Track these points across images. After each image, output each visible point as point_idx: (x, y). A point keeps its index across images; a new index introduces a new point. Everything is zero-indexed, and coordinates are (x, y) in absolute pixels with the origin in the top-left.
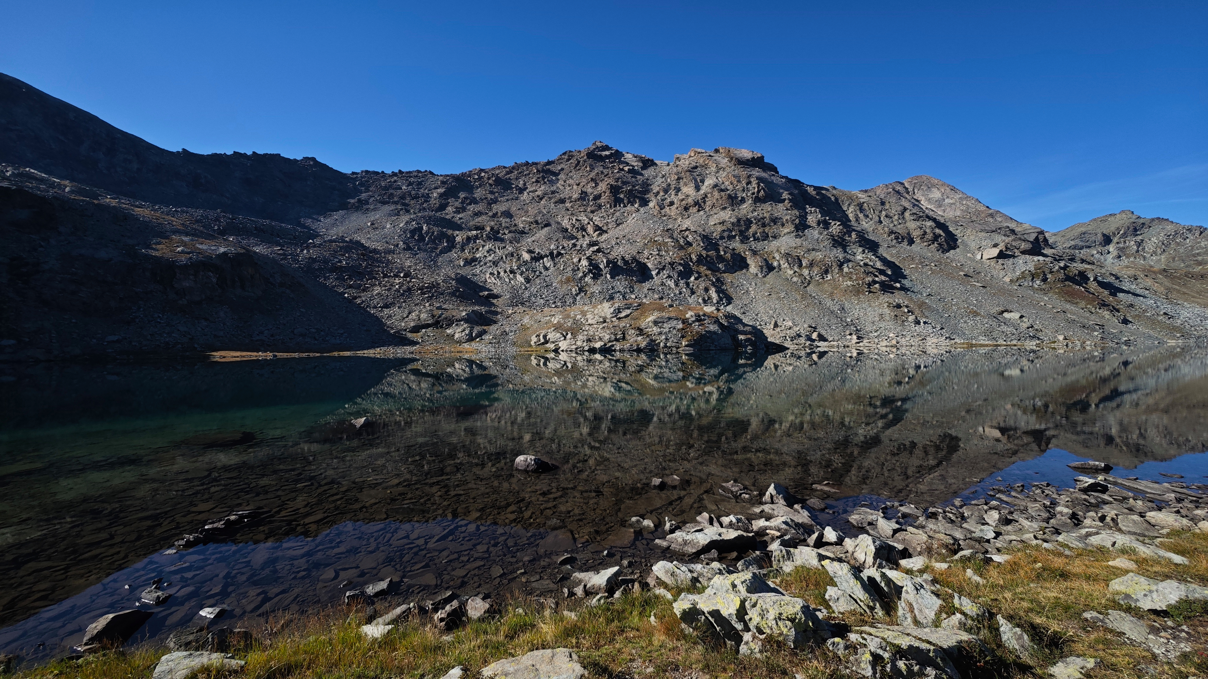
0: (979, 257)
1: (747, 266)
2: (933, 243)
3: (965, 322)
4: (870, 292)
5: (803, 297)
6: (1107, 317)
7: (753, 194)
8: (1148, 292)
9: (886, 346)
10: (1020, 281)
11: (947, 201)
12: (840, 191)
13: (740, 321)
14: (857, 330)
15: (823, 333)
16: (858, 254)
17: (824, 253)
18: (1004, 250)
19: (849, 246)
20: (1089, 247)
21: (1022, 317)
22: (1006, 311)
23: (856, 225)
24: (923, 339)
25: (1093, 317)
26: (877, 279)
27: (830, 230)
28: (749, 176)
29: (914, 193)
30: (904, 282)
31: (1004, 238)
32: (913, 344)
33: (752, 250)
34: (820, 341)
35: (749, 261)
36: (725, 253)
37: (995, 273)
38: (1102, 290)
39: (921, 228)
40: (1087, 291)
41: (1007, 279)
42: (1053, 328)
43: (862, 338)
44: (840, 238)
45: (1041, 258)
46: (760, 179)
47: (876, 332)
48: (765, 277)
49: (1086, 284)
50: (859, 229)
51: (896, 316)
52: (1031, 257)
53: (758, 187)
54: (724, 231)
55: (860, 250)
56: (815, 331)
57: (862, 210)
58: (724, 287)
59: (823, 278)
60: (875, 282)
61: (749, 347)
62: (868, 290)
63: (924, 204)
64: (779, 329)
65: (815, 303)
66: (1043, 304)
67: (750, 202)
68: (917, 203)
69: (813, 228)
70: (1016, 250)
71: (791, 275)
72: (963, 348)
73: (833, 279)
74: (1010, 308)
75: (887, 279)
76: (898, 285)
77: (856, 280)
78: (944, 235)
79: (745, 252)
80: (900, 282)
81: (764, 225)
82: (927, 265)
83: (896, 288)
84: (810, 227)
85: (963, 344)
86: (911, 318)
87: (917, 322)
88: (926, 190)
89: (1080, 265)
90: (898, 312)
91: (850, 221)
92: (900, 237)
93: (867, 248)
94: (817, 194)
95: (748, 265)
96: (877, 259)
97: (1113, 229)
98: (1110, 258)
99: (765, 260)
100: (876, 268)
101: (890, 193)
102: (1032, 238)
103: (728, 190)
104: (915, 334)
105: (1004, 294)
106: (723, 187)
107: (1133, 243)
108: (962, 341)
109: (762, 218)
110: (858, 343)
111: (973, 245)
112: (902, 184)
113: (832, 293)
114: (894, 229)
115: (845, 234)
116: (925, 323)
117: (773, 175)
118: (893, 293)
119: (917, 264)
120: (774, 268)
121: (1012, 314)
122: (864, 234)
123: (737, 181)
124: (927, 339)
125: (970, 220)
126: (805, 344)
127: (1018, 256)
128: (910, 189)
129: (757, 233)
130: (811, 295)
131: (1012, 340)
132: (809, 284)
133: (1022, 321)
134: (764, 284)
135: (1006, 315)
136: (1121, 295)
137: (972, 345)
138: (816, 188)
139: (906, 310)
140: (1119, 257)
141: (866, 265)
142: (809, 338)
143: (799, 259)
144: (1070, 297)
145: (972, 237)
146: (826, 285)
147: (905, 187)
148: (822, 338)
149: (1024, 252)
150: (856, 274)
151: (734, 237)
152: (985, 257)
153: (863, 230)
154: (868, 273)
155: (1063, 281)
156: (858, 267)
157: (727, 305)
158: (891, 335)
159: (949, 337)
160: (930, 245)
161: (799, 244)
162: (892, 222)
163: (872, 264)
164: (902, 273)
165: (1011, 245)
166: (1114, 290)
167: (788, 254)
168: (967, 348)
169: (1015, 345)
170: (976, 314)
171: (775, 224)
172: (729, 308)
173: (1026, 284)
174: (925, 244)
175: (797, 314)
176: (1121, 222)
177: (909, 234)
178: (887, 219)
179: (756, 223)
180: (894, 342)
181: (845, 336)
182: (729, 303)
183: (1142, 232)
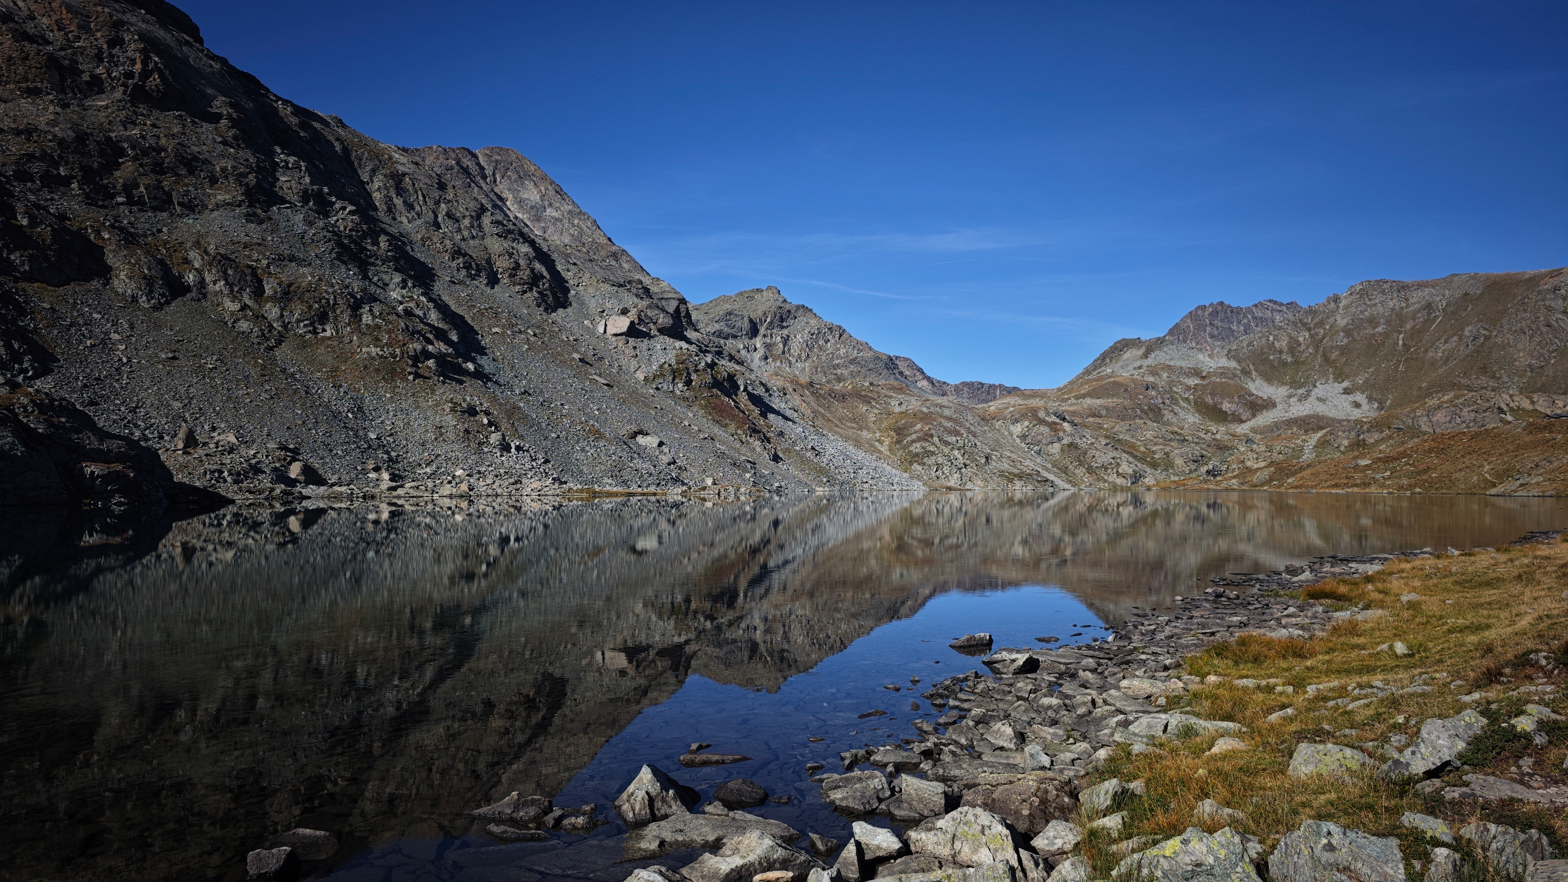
0: (601, 329)
1: (105, 272)
2: (531, 290)
3: (583, 450)
4: (417, 376)
5: (267, 373)
6: (758, 449)
7: (129, 75)
8: (796, 415)
9: (451, 496)
10: (657, 381)
11: (549, 212)
12: (354, 134)
13: (88, 423)
14: (391, 459)
15: (316, 464)
16: (392, 286)
17: (318, 272)
18: (636, 321)
19: (373, 264)
20: (735, 337)
21: (661, 444)
22: (640, 432)
23: (387, 220)
24: (516, 483)
25: (744, 450)
26: (430, 348)
27: (333, 220)
28: (119, 25)
29: (495, 181)
30: (483, 361)
31: (636, 300)
32: (499, 491)
33: (122, 229)
34: (307, 483)
35: (111, 259)
36: (33, 222)
37: (624, 362)
38: (752, 407)
39: (511, 255)
40: (737, 407)
41: (640, 376)
42: (700, 466)
43: (401, 478)
44: (354, 241)
45: (684, 345)
46: (150, 44)
47: (427, 465)
48: (159, 307)
49: (736, 395)
50: (393, 230)
51: (467, 431)
52: (672, 340)
53: (145, 63)
54: (30, 157)
55: (397, 278)
56: (294, 460)
57: (400, 191)
58: (26, 322)
59: (315, 332)
60: (427, 355)
61: (117, 499)
62: (413, 370)
63: (512, 207)
64: (200, 452)
65: (296, 391)
66: (687, 424)
67: (118, 94)
68: (500, 204)
69: (292, 206)
70: (652, 326)
71: (232, 313)
72: (582, 499)
73: (339, 337)
74: (645, 427)
75: (450, 350)
76: (470, 366)
77: (389, 345)
78: (548, 277)
79: (98, 233)
80: (473, 360)
81: (159, 169)
82: (520, 332)
83: (466, 372)
84: (283, 201)
85: (582, 491)
86: (495, 438)
87: (505, 448)
88: (516, 181)
89: (728, 364)
90: (470, 423)
91: (376, 209)
92: (474, 266)
93: (411, 277)
94: (303, 125)
95: (109, 269)
96: (431, 305)
97: (760, 313)
98: (757, 355)
99: (161, 262)
100: (429, 325)
101: (452, 168)
102: (671, 307)
103: (48, 43)
104: (502, 471)
105: (637, 402)
106: (30, 28)
107: (779, 338)
108: (579, 487)
109: (151, 148)
110: (394, 489)
111: (593, 305)
112: (474, 156)
113: (335, 370)
114: (463, 245)
115: (364, 236)
116: (518, 448)
117: (188, 43)
118: (461, 382)
119: (503, 327)
120: (187, 289)
121: (649, 438)
122: (404, 243)
123: (79, 27)
124: (524, 480)
125: (587, 258)
126: (272, 490)
127: (655, 336)
128: (489, 171)
129: (137, 186)
130: (284, 371)
131: (649, 485)
132: (279, 342)
133: (661, 452)
134: (158, 327)
135: (640, 439)
136: (771, 416)
137: (595, 494)
138: (298, 111)
139: (485, 421)
140: (766, 358)
141: (408, 313)
142: (281, 476)
143: (254, 274)
144: (718, 413)
145: (591, 290)
146: (322, 350)
147: (478, 164)
148: (312, 476)
149: (662, 331)
150: (389, 332)
151: (66, 182)
152: (611, 330)
153: (401, 235)
154: (413, 334)
155: (710, 387)
156: (393, 317)
157: (36, 377)
158: (459, 472)
159: (559, 479)
160: (525, 292)
161: (256, 238)
162: (459, 230)
163: (421, 313)
164: (479, 342)
165: (646, 315)
166: (766, 409)
167: (225, 257)
168: (588, 499)
169: (655, 494)
170: (599, 435)
171: (191, 172)
172: (45, 384)
173: (666, 388)
174: (518, 288)
175: (249, 415)
176: (767, 303)
177: (489, 261)
178: (450, 222)
179: (135, 158)
180: (464, 487)
181: (365, 472)
182: (43, 371)
183: (788, 324)
